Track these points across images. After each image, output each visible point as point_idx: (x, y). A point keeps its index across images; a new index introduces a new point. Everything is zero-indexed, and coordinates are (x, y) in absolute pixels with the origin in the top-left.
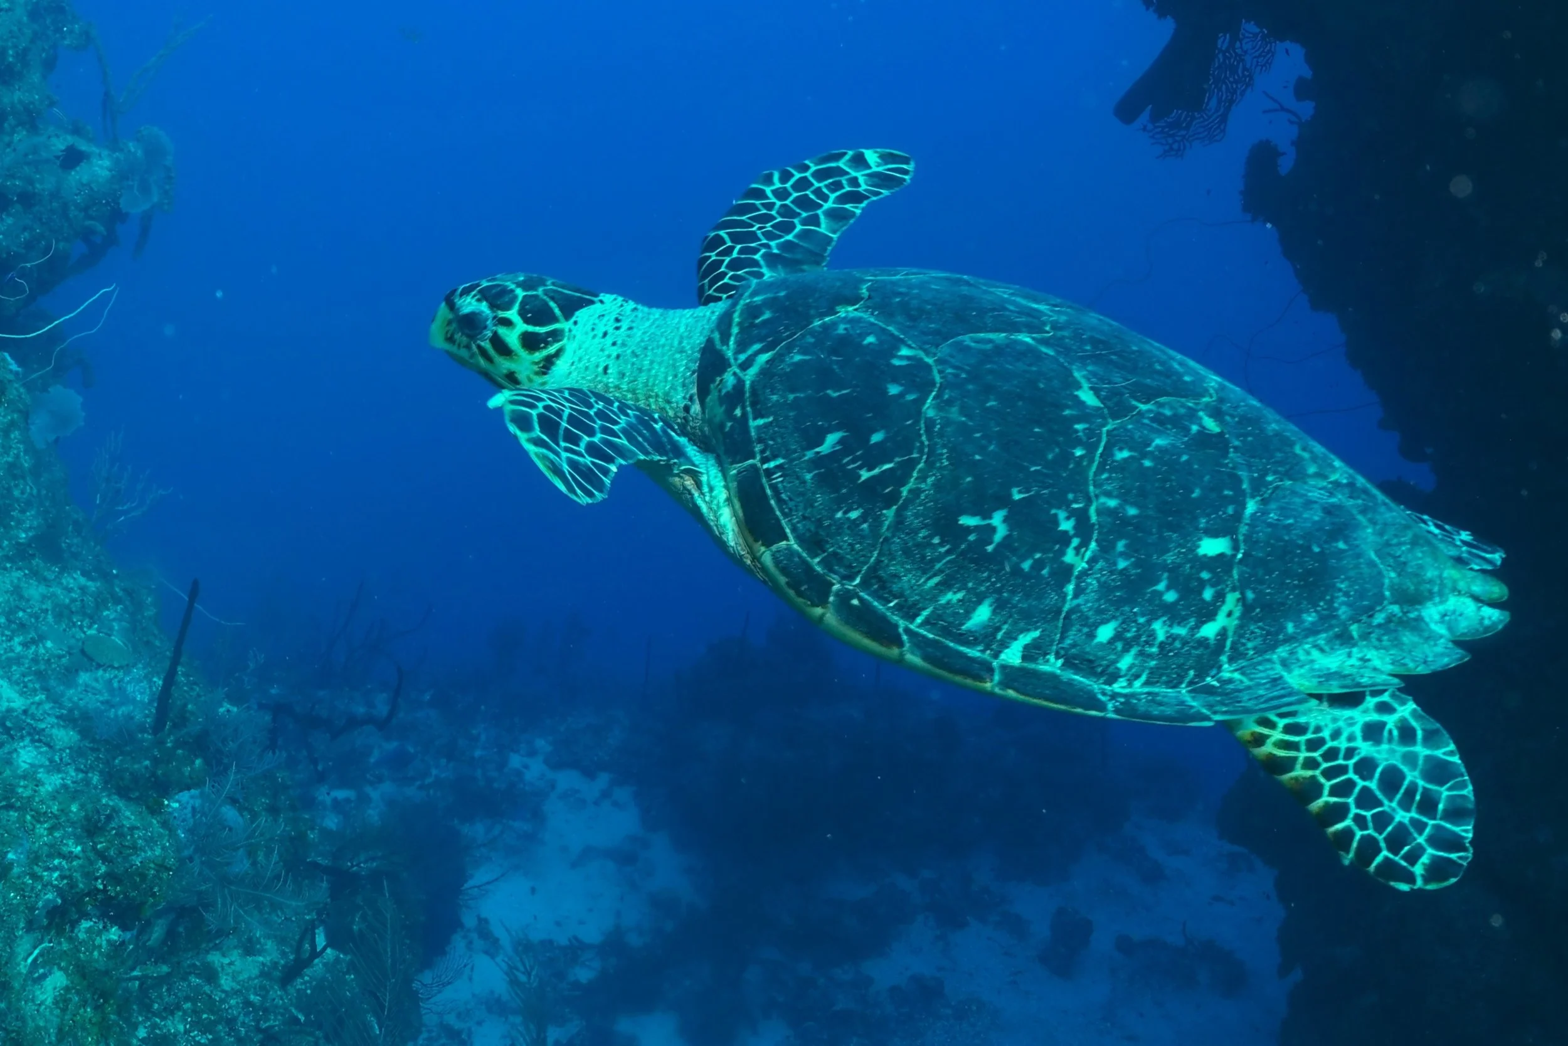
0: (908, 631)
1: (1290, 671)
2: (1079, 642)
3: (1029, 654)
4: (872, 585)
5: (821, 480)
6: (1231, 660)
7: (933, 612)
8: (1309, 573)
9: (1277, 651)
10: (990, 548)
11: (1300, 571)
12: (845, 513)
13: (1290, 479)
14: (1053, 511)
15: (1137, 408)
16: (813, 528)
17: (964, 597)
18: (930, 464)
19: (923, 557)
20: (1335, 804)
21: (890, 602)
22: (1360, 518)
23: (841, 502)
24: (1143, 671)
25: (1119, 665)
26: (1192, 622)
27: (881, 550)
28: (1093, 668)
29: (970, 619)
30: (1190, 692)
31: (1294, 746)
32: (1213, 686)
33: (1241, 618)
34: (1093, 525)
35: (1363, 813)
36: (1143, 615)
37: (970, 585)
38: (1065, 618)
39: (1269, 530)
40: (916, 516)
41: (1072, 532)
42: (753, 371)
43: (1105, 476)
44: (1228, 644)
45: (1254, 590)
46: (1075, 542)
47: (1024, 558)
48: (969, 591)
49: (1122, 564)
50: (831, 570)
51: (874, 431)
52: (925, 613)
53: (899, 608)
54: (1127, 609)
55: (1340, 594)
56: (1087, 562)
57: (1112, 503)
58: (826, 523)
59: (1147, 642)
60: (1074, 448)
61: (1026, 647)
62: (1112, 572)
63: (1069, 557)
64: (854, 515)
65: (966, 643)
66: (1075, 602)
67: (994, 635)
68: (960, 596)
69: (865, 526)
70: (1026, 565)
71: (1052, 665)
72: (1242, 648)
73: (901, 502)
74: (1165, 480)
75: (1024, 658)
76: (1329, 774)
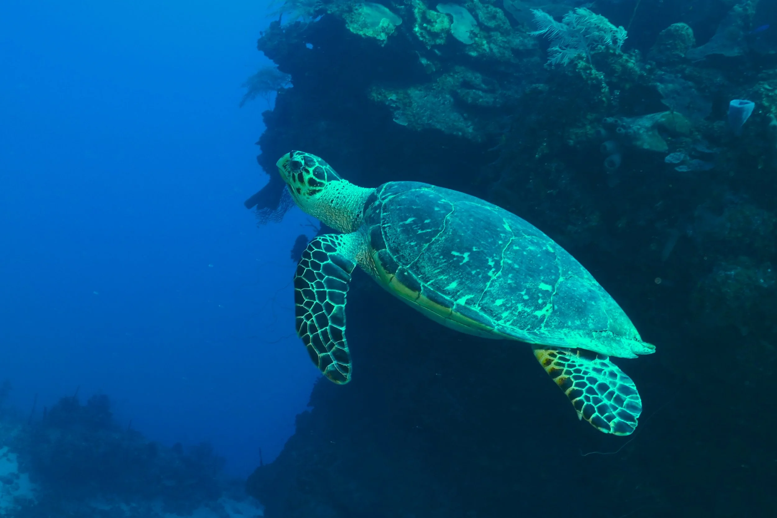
0: (423, 286)
1: (567, 338)
2: (488, 303)
3: (468, 302)
4: (414, 268)
5: (403, 231)
6: (545, 326)
7: (435, 281)
8: (580, 308)
9: (563, 329)
10: (461, 264)
11: (576, 306)
12: (410, 242)
13: (577, 276)
14: (487, 258)
15: (524, 236)
16: (396, 246)
17: (447, 278)
18: (445, 233)
19: (436, 262)
20: (577, 390)
21: (420, 275)
22: (602, 298)
23: (409, 239)
24: (511, 320)
25: (502, 315)
26: (533, 308)
27: (420, 257)
28: (492, 313)
29: (448, 286)
30: (527, 332)
31: (563, 365)
32: (537, 333)
33: (552, 313)
34: (501, 266)
35: (588, 395)
36: (514, 300)
37: (451, 274)
38: (484, 293)
39: (567, 289)
40: (436, 248)
41: (493, 266)
42: (386, 200)
43: (508, 252)
44: (545, 320)
45: (558, 306)
46: (493, 270)
47: (474, 270)
48: (450, 276)
49: (509, 281)
50: (399, 260)
51: (427, 219)
52: (431, 281)
53: (422, 278)
54: (509, 296)
55: (590, 319)
56: (497, 277)
57: (510, 262)
58: (402, 245)
59: (514, 310)
60: (499, 240)
61: (468, 300)
62: (505, 283)
63: (490, 273)
64: (412, 244)
65: (446, 294)
66: (489, 289)
67: (456, 293)
68: (446, 277)
69: (416, 248)
70: (473, 272)
71: (476, 308)
72: (550, 324)
73: (431, 242)
74: (530, 260)
75: (466, 303)
76: (576, 378)
